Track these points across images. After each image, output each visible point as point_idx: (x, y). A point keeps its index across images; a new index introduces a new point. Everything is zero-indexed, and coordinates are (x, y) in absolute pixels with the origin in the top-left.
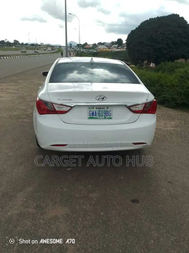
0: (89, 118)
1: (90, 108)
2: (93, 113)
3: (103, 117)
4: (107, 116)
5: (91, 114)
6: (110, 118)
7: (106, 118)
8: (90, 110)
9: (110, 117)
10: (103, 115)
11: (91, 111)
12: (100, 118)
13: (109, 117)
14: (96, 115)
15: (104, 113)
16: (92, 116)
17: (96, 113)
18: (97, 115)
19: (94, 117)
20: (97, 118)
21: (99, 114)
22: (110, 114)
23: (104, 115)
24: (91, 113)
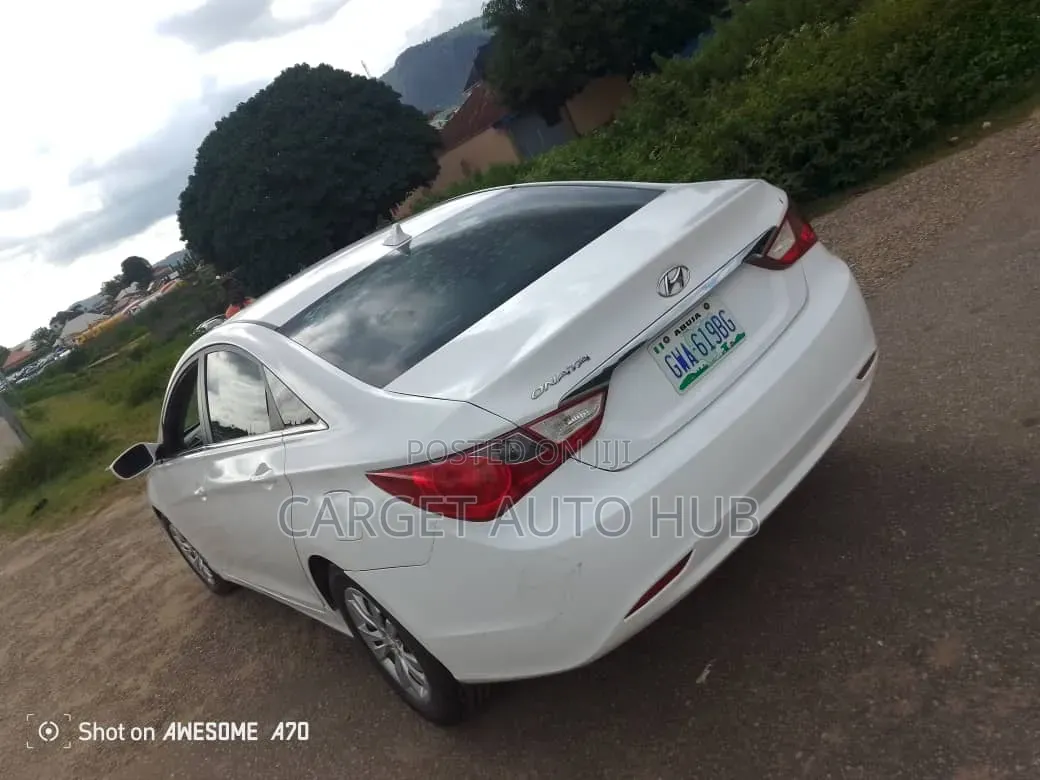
0: (682, 387)
1: (660, 348)
2: (680, 359)
3: (719, 349)
4: (726, 337)
5: (676, 366)
6: (741, 337)
7: (728, 345)
8: (664, 353)
9: (738, 331)
10: (713, 343)
11: (670, 357)
12: (714, 361)
13: (732, 337)
14: (694, 360)
15: (713, 333)
16: (687, 370)
17: (688, 353)
18: (697, 354)
19: (694, 369)
20: (706, 367)
21: (701, 347)
22: (730, 321)
23: (714, 339)
24: (673, 362)
